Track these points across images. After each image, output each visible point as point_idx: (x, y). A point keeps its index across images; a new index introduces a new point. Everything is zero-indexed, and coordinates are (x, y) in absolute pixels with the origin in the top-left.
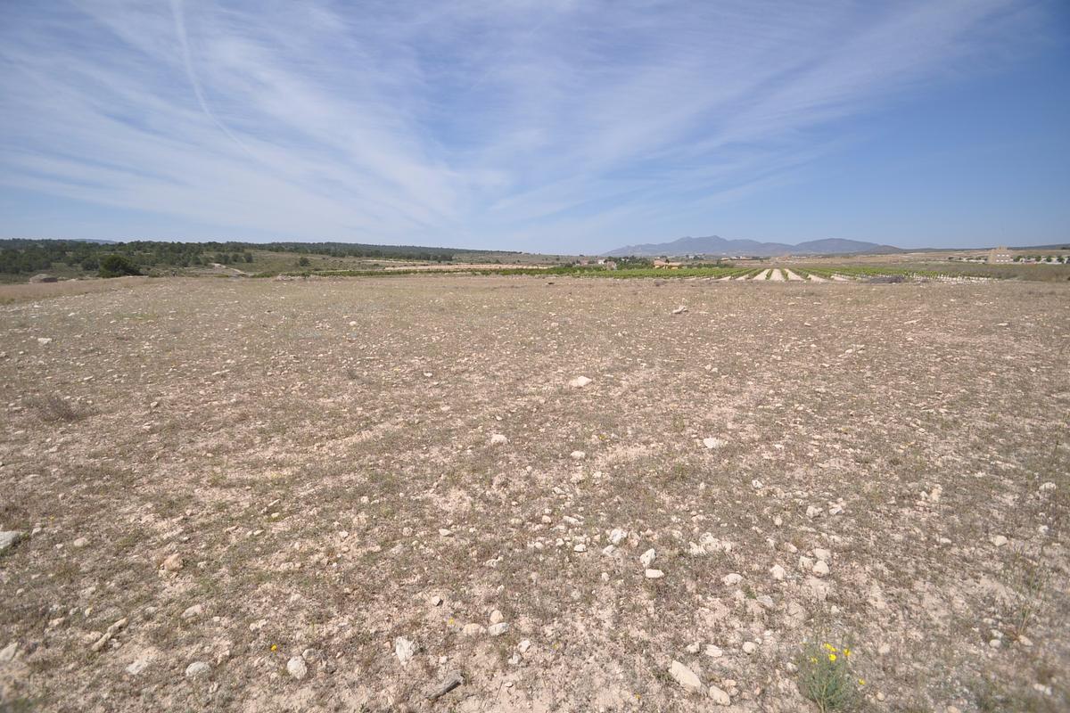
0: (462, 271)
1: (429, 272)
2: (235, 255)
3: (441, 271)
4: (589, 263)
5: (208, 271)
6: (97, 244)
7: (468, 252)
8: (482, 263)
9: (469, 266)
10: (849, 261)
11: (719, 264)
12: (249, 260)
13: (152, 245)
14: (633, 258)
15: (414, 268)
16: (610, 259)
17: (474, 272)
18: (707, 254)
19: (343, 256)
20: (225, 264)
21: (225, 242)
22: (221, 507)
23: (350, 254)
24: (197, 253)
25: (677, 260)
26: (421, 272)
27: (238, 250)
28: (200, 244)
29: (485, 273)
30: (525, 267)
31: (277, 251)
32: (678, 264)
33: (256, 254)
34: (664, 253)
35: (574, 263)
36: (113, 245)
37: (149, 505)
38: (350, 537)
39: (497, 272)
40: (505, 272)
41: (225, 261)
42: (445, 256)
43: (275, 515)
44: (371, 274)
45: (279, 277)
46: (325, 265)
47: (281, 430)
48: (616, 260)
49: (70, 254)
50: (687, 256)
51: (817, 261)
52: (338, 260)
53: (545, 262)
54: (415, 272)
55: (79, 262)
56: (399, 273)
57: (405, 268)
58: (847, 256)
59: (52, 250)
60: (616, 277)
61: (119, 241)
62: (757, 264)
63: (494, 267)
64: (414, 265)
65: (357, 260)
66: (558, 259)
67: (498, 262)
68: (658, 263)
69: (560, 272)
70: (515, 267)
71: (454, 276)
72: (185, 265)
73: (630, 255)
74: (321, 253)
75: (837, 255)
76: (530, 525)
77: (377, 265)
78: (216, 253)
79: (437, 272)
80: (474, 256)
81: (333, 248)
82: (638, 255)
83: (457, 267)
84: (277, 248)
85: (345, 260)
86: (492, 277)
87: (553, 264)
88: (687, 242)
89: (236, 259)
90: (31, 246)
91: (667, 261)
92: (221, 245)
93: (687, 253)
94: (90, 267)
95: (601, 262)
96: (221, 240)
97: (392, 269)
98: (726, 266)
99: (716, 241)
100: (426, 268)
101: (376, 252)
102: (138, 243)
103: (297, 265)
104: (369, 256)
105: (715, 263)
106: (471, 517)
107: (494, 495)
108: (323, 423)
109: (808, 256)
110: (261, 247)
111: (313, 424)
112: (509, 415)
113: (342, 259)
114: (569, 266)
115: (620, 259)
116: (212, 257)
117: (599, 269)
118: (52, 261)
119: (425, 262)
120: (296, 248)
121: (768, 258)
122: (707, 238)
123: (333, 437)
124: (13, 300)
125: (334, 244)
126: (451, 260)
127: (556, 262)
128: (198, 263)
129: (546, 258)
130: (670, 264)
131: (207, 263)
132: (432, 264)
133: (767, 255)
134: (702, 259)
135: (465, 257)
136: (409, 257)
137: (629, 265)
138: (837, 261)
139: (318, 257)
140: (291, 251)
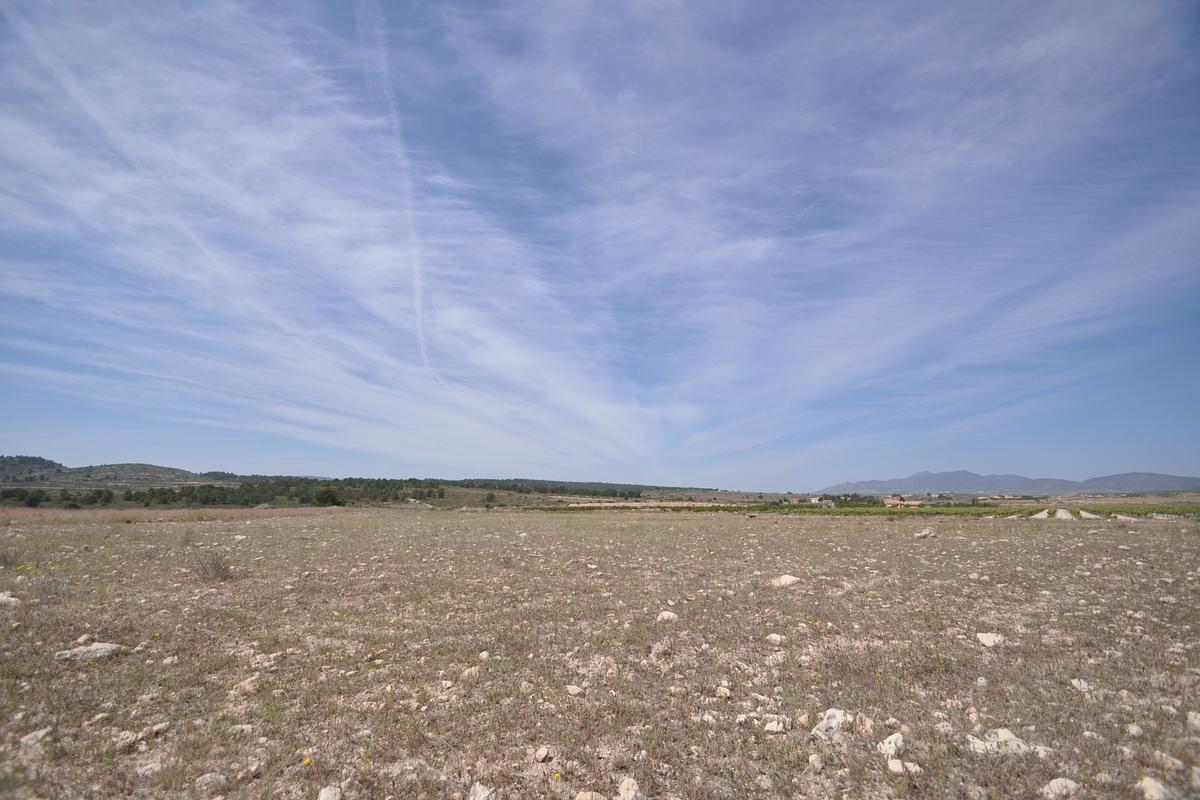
0: (651, 508)
1: (614, 508)
2: (430, 492)
3: (630, 508)
4: (800, 501)
5: (403, 505)
6: (317, 480)
7: (658, 488)
8: (673, 500)
9: (658, 504)
10: (1170, 500)
11: (975, 503)
12: (441, 496)
13: (361, 481)
14: (855, 497)
15: (599, 505)
16: (826, 497)
17: (664, 509)
18: (956, 492)
19: (529, 492)
20: (420, 499)
21: (423, 479)
22: (323, 650)
23: (535, 490)
24: (397, 489)
25: (915, 498)
26: (606, 508)
27: (434, 486)
28: (401, 481)
29: (676, 509)
30: (722, 505)
31: (467, 487)
32: (918, 503)
33: (448, 490)
34: (897, 491)
35: (781, 501)
36: (329, 481)
37: (255, 644)
38: (454, 689)
39: (689, 509)
40: (699, 510)
41: (419, 496)
42: (633, 493)
43: (378, 662)
44: (554, 510)
45: (464, 508)
46: (510, 501)
47: (418, 599)
48: (833, 498)
49: (293, 489)
50: (929, 495)
51: (1121, 501)
52: (523, 495)
53: (746, 500)
54: (600, 508)
55: (297, 496)
56: (583, 509)
57: (589, 505)
58: (1166, 495)
59: (280, 485)
60: (835, 513)
61: (334, 478)
62: (1030, 504)
63: (686, 504)
64: (599, 502)
65: (542, 496)
66: (761, 497)
67: (691, 499)
68: (889, 502)
69: (764, 509)
70: (710, 505)
71: (642, 512)
72: (385, 500)
73: (851, 493)
74: (508, 489)
75: (1151, 493)
76: (698, 697)
77: (561, 501)
78: (414, 489)
79: (624, 508)
80: (663, 492)
81: (520, 485)
82: (862, 493)
83: (645, 504)
84: (468, 484)
85: (529, 496)
86: (684, 514)
87: (755, 502)
88: (926, 478)
89: (429, 495)
90: (264, 481)
91: (902, 499)
92: (419, 481)
93: (928, 491)
94: (305, 501)
95: (815, 501)
96: (421, 477)
97: (576, 505)
98: (985, 505)
99: (964, 476)
100: (612, 505)
101: (562, 488)
102: (351, 479)
103: (483, 501)
104: (554, 492)
105: (970, 503)
106: (617, 683)
107: (651, 665)
108: (463, 596)
109: (1106, 495)
110: (454, 483)
111: (453, 596)
112: (685, 602)
113: (527, 495)
114: (775, 503)
115: (839, 497)
116: (410, 492)
117: (812, 506)
118: (277, 494)
119: (611, 499)
120: (485, 484)
121: (1046, 498)
122: (953, 473)
123: (471, 610)
124: (232, 518)
125: (521, 481)
126: (639, 496)
127: (759, 500)
128: (396, 498)
129: (747, 496)
130: (906, 503)
131: (403, 499)
132: (619, 501)
133: (1043, 495)
134: (951, 498)
135: (654, 494)
136: (595, 494)
137: (850, 502)
138: (1152, 501)
139: (504, 493)
140: (481, 487)
